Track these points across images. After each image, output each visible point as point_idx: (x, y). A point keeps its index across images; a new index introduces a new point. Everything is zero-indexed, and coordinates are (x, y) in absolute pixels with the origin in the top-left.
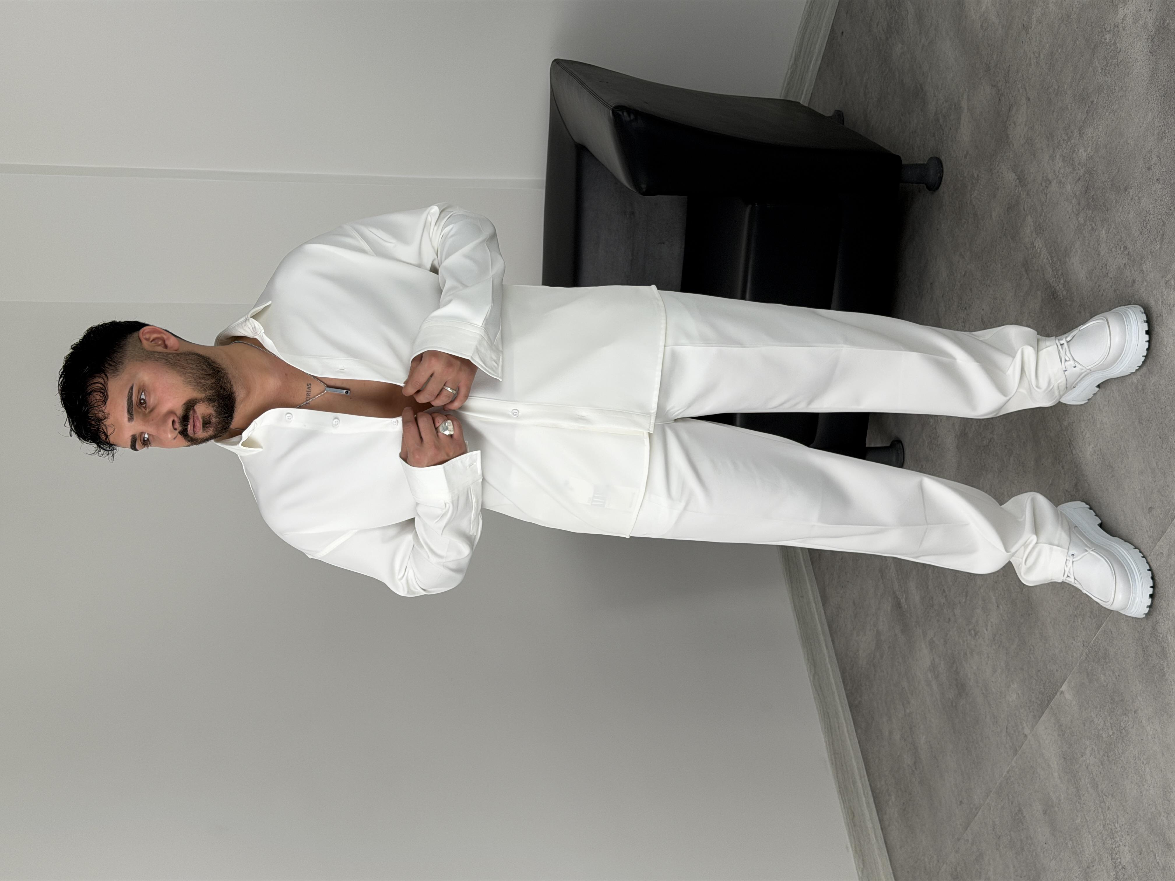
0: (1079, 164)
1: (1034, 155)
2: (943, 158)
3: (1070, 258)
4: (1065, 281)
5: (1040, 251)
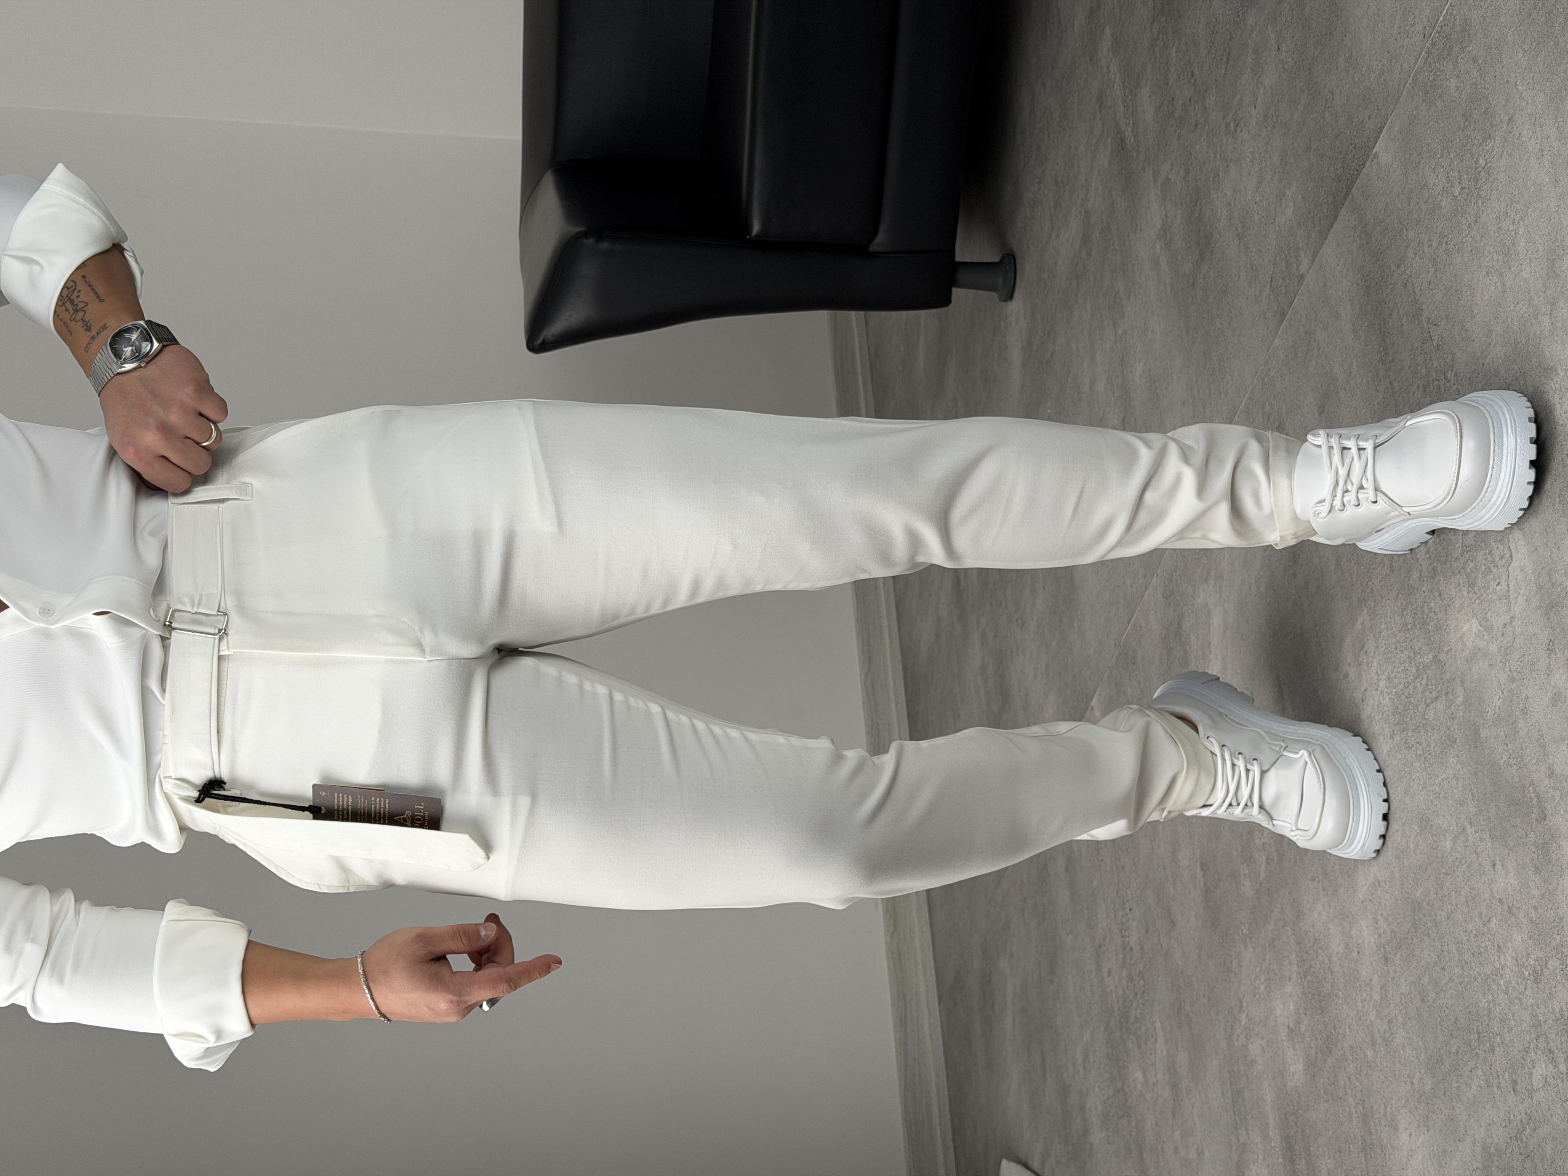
3: (1141, 88)
4: (1134, 124)
5: (1115, 78)
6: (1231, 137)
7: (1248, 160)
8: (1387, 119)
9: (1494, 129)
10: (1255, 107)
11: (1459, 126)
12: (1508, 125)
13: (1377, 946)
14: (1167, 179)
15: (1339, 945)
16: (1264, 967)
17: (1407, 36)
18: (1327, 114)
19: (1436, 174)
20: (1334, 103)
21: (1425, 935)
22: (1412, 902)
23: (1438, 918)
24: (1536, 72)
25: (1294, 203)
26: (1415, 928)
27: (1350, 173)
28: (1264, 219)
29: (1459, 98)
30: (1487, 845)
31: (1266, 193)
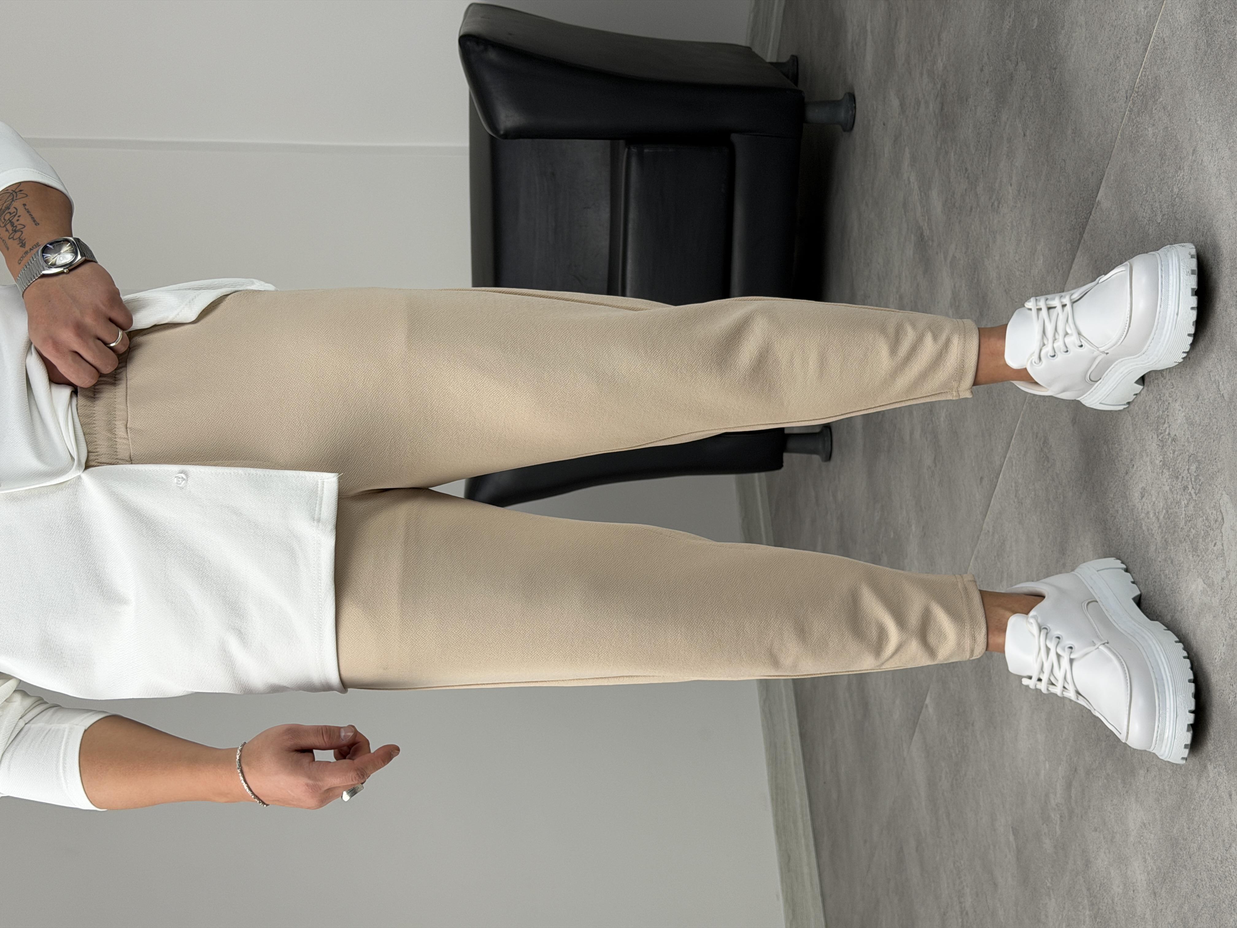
0: (937, 78)
1: (910, 73)
2: (856, 94)
3: (932, 190)
4: (928, 219)
5: (914, 186)
6: (996, 213)
7: (1009, 228)
8: (1104, 172)
9: (1183, 161)
10: (1011, 185)
11: (1158, 164)
12: (1193, 155)
13: (1147, 884)
14: (954, 257)
15: (1119, 886)
16: (1064, 915)
17: (1115, 101)
18: (1060, 177)
19: (1144, 207)
20: (1066, 168)
21: (1183, 868)
22: (1171, 839)
23: (1192, 849)
24: (1210, 107)
25: (1043, 255)
26: (1174, 862)
27: (1081, 222)
28: (1022, 274)
29: (1156, 142)
30: (1223, 778)
31: (1022, 252)
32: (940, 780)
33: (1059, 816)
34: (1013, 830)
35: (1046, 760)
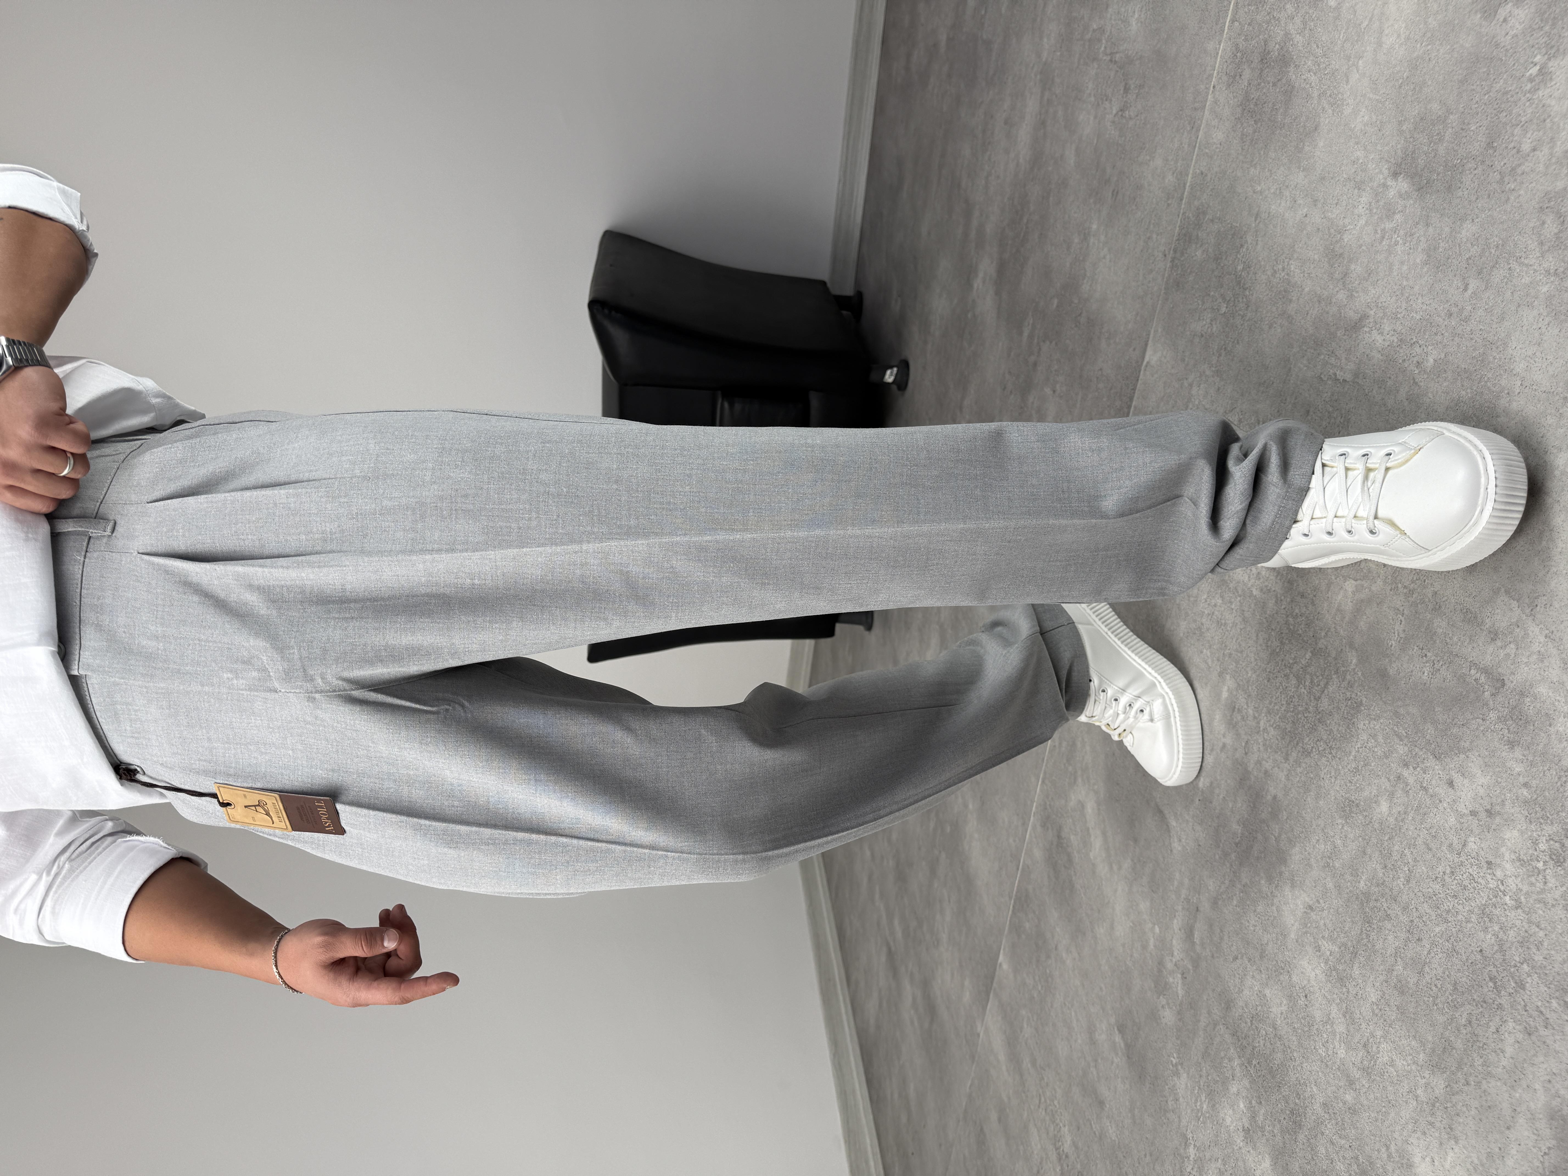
32: (1021, 1032)
33: (1179, 976)
34: (1118, 1030)
35: (1154, 924)
